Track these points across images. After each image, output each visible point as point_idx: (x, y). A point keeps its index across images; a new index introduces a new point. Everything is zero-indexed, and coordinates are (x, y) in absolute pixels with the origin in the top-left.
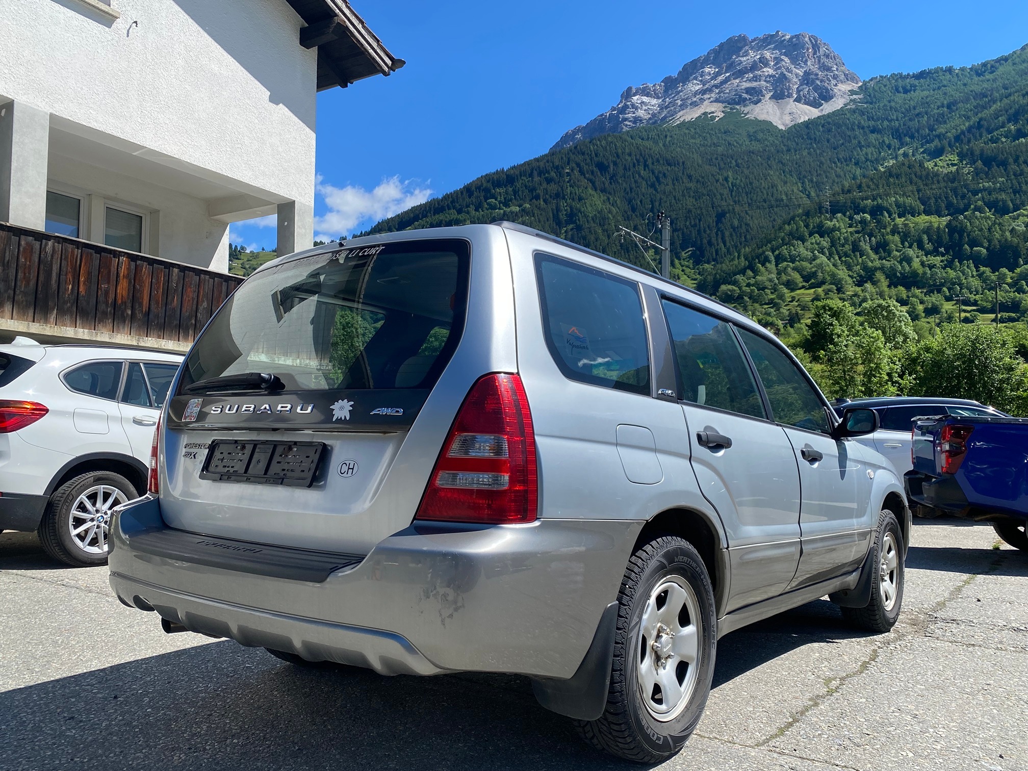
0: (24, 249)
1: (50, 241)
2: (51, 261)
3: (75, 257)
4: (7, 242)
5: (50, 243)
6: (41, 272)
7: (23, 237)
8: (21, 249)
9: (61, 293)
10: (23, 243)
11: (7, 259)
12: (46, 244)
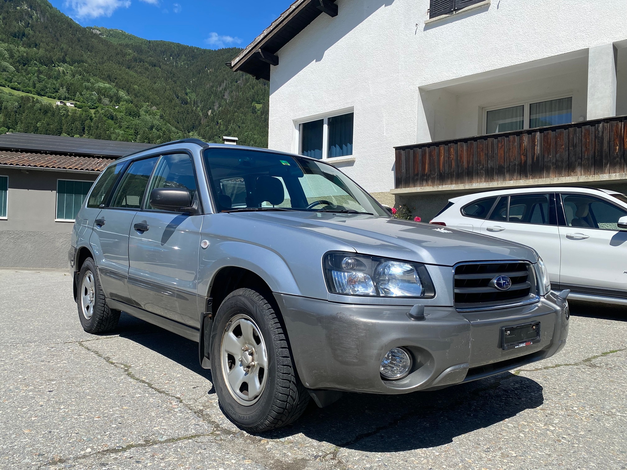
0: (585, 133)
1: (600, 123)
2: (602, 135)
3: (620, 128)
4: (574, 133)
5: (601, 125)
6: (597, 143)
7: (583, 127)
8: (583, 134)
9: (611, 153)
10: (583, 130)
11: (575, 142)
12: (598, 127)
